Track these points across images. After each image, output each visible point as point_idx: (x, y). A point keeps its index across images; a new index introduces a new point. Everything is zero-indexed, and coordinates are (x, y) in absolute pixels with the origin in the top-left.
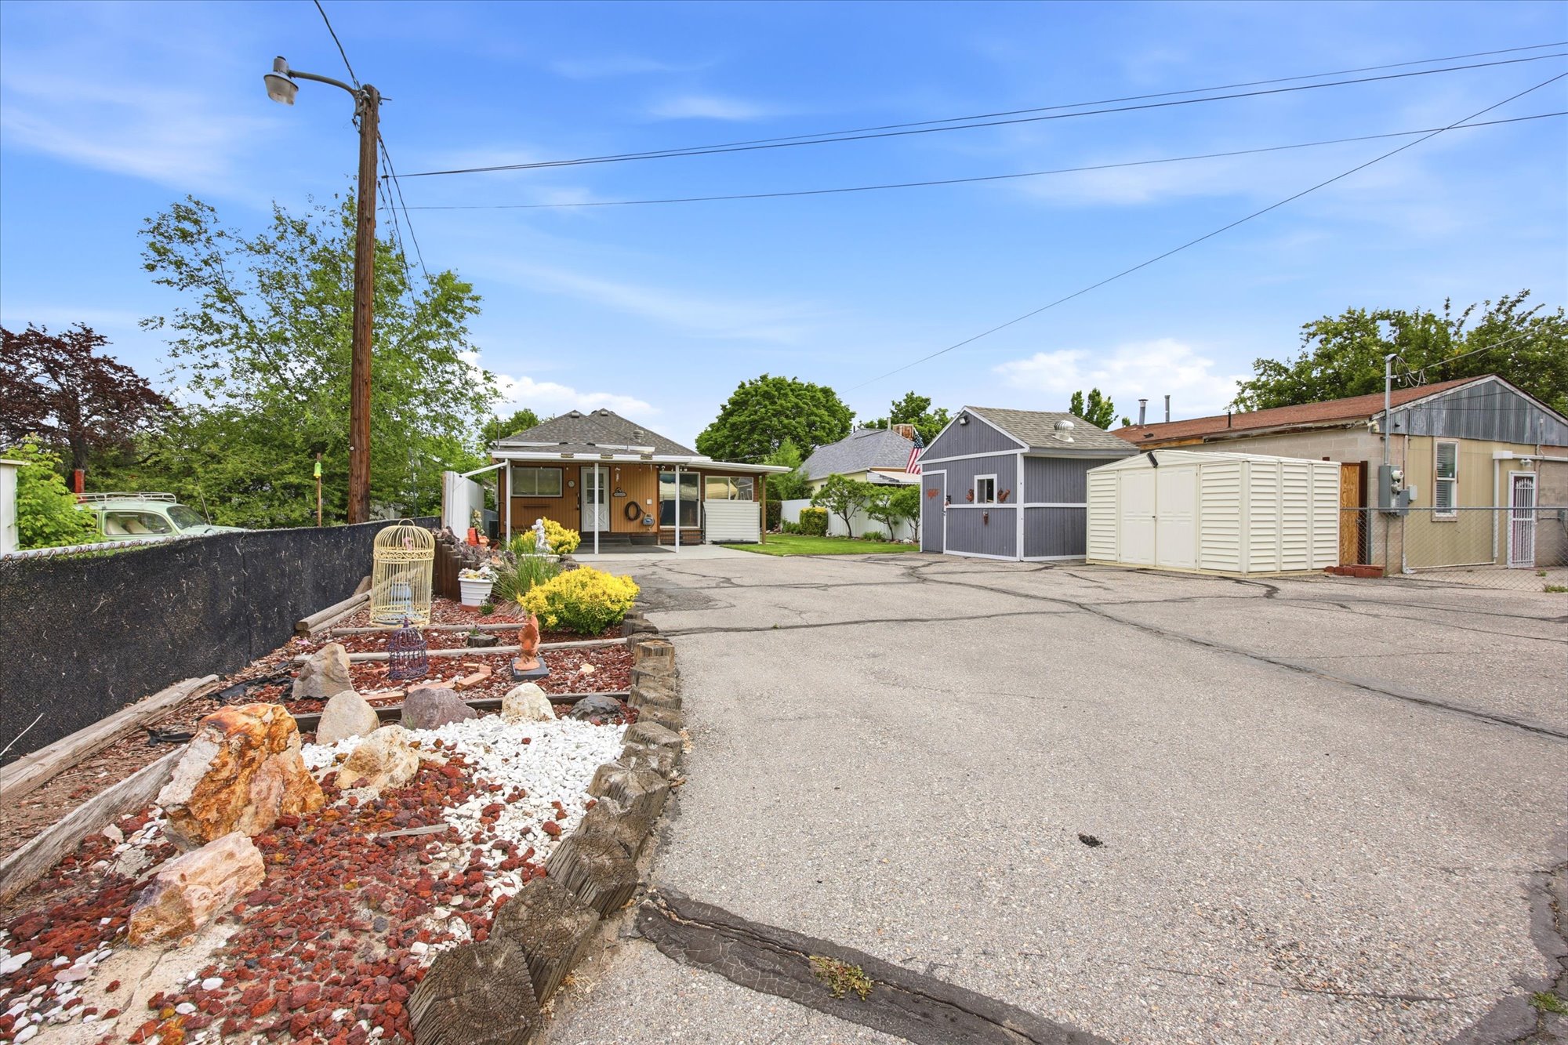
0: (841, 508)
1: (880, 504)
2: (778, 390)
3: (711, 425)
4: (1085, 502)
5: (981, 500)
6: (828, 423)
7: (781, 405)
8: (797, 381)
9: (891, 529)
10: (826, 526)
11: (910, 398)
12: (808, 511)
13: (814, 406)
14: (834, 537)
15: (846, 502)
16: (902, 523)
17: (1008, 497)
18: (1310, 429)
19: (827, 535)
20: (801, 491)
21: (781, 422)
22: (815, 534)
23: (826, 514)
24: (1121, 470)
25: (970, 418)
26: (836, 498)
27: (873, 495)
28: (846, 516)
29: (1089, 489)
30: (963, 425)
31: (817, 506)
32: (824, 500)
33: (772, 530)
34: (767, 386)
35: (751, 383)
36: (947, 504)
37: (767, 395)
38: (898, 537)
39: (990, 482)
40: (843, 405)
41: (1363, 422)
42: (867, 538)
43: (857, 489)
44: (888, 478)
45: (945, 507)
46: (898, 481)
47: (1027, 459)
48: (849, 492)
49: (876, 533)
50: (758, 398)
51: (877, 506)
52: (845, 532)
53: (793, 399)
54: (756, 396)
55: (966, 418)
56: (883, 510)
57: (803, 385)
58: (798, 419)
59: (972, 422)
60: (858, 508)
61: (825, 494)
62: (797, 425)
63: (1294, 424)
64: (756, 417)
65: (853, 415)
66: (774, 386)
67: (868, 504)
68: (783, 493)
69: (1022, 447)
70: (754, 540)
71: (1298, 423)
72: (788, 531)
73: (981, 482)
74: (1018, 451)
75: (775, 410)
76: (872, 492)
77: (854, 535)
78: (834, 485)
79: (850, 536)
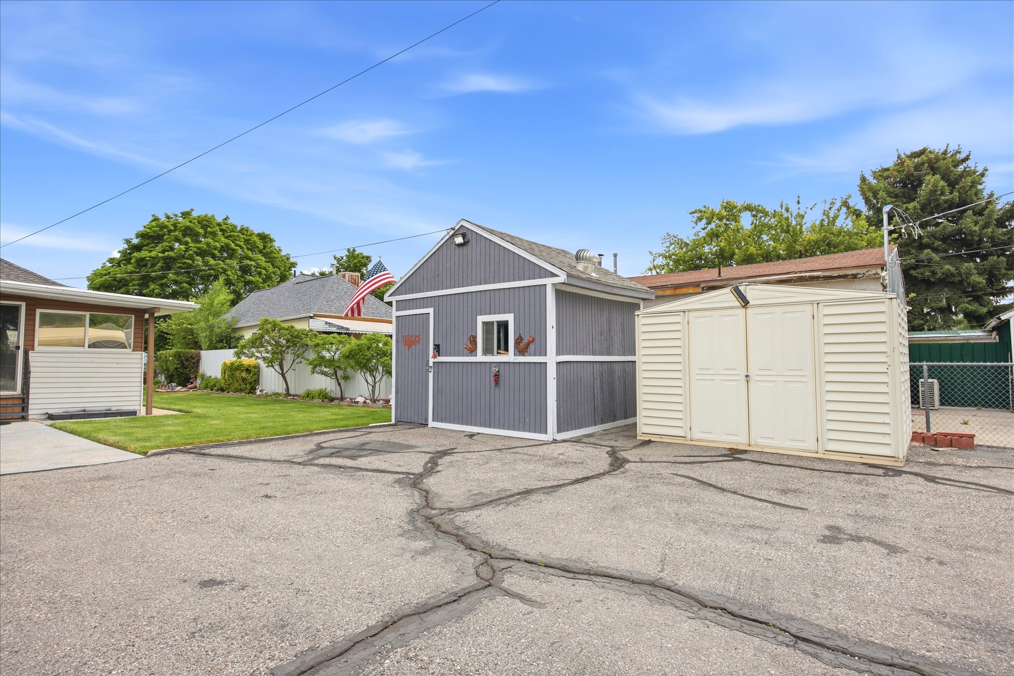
0: (277, 359)
1: (327, 355)
2: (204, 227)
3: (111, 260)
4: (635, 355)
5: (487, 351)
6: (265, 269)
7: (208, 244)
8: (229, 221)
9: (339, 384)
10: (257, 381)
11: (352, 254)
12: (232, 364)
13: (248, 249)
14: (267, 395)
15: (282, 353)
16: (354, 378)
17: (532, 346)
18: (818, 278)
19: (258, 393)
20: (226, 340)
21: (206, 264)
22: (241, 390)
23: (257, 367)
24: (689, 311)
25: (469, 236)
26: (269, 348)
27: (317, 345)
28: (282, 369)
29: (639, 337)
30: (460, 245)
31: (243, 358)
32: (254, 350)
33: (184, 386)
34: (191, 222)
35: (168, 217)
36: (434, 357)
37: (188, 231)
38: (348, 395)
39: (504, 326)
40: (283, 253)
41: (874, 272)
42: (309, 396)
43: (297, 337)
44: (335, 326)
45: (431, 361)
46: (348, 329)
47: (560, 294)
48: (288, 341)
49: (321, 390)
50: (177, 233)
51: (323, 357)
52: (280, 388)
53: (223, 239)
54: (175, 231)
55: (464, 236)
56: (331, 363)
57: (236, 227)
58: (228, 261)
59: (473, 243)
60: (298, 360)
61: (257, 342)
62: (226, 267)
63: (801, 272)
64: (171, 254)
65: (294, 265)
66: (199, 222)
67: (312, 355)
68: (204, 343)
69: (554, 275)
70: (131, 408)
71: (806, 272)
72: (206, 387)
73: (487, 325)
74: (549, 281)
75: (199, 248)
76: (317, 341)
77: (292, 392)
78: (267, 332)
79: (288, 394)
